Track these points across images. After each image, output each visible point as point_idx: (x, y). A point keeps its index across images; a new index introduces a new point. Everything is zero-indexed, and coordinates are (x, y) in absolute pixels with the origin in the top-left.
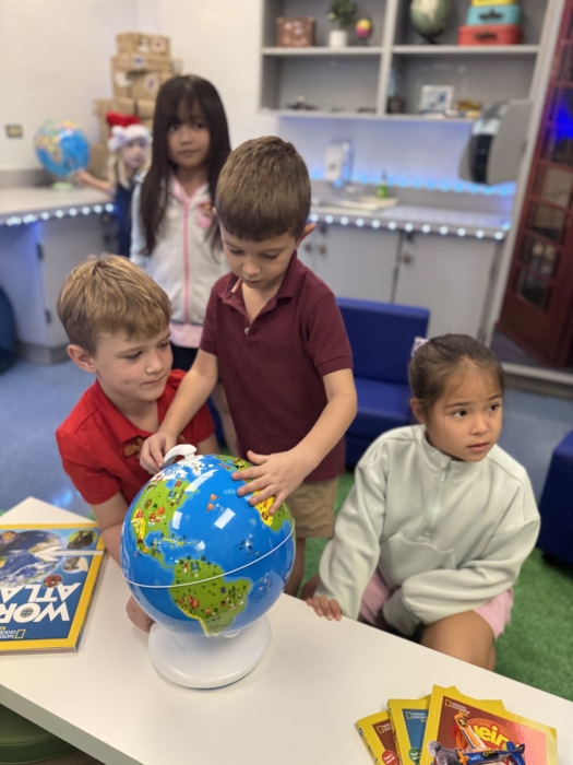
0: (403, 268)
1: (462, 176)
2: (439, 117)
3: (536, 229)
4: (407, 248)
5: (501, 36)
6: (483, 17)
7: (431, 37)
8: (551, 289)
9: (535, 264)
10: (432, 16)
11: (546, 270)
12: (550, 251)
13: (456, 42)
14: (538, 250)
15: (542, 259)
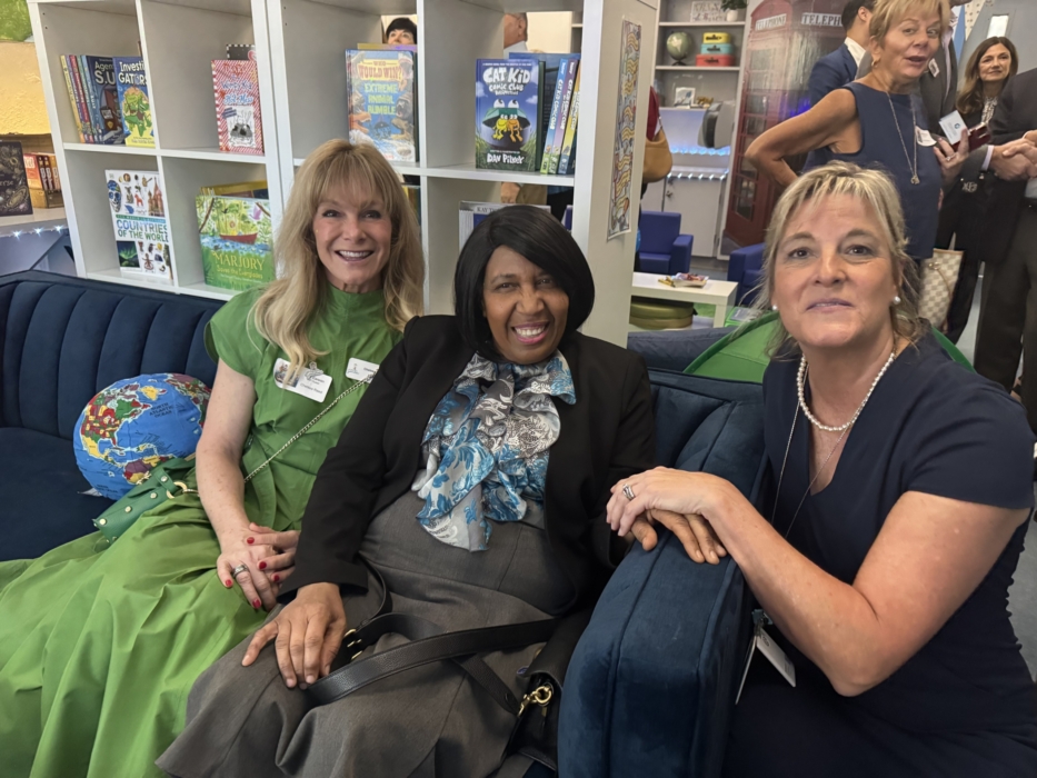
0: (666, 198)
1: (699, 144)
2: (688, 107)
3: (742, 172)
4: (669, 188)
5: (721, 61)
6: (709, 50)
7: (680, 60)
8: (754, 206)
9: (744, 192)
10: (679, 49)
11: (751, 196)
12: (751, 184)
13: (695, 64)
14: (745, 184)
15: (748, 189)
